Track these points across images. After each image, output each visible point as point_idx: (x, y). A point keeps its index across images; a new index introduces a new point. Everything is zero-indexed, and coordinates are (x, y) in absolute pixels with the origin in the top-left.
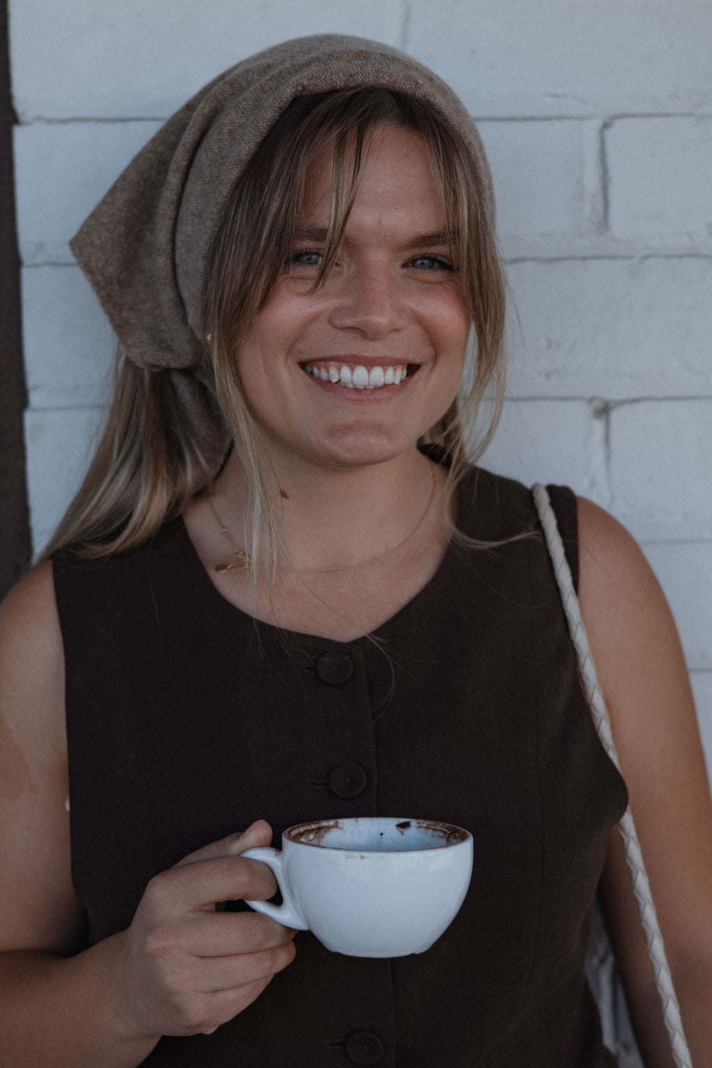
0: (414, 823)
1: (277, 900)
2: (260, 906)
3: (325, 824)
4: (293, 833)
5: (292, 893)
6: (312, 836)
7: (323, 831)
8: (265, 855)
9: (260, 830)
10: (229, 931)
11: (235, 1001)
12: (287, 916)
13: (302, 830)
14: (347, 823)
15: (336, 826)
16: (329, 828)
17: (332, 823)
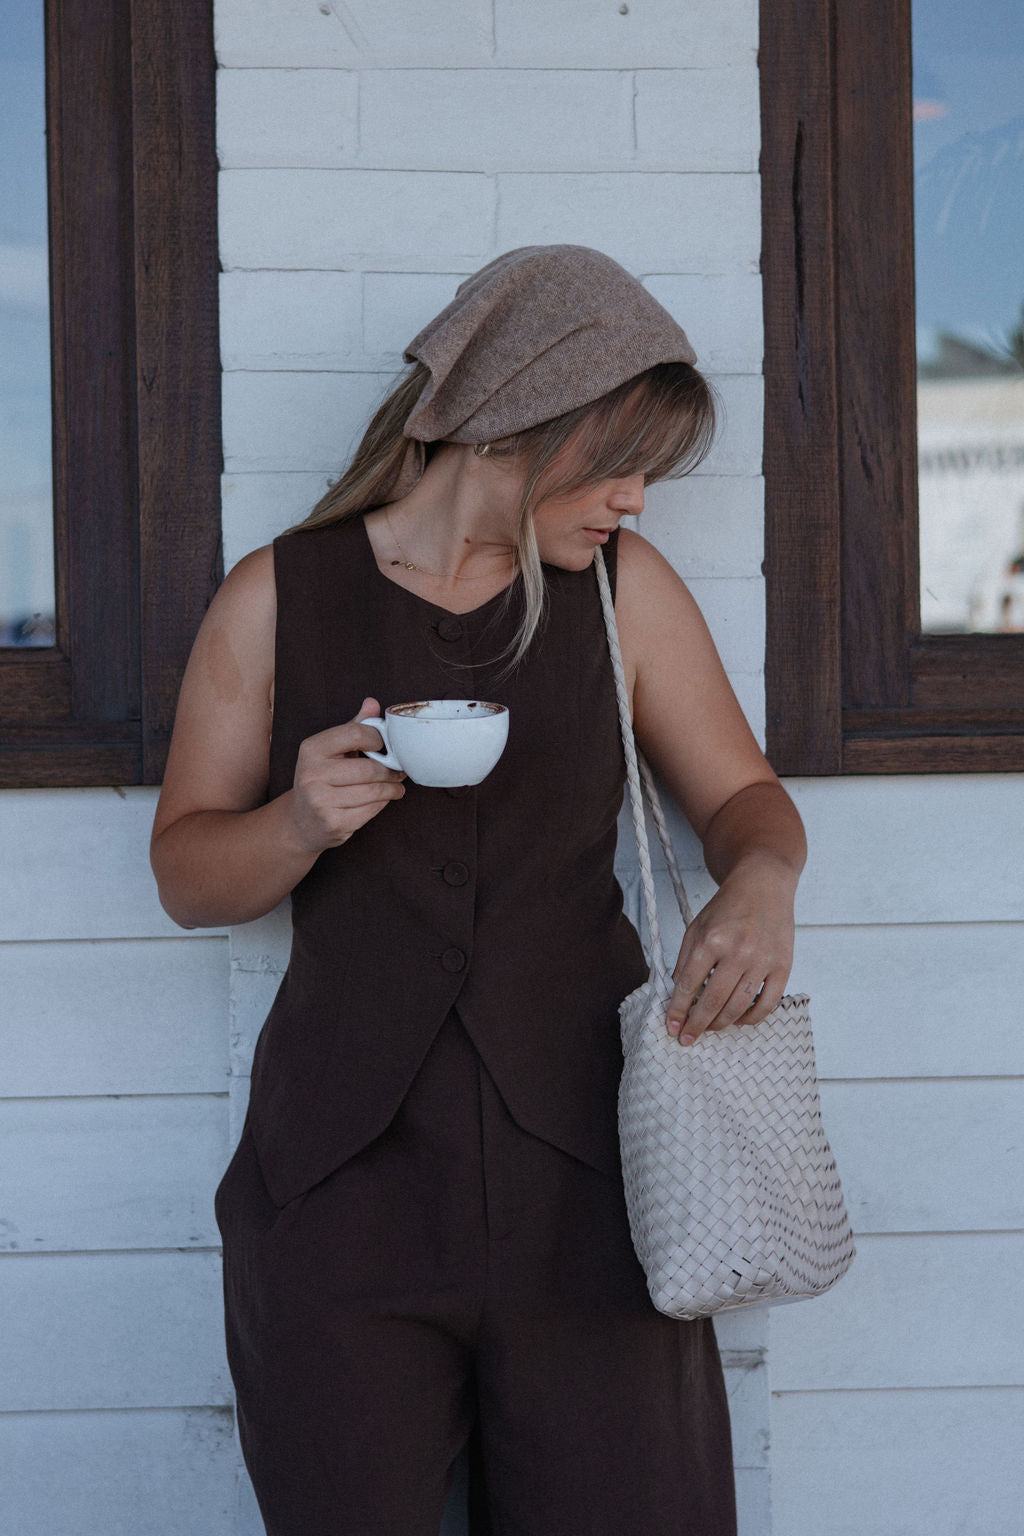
0: (478, 703)
1: (383, 752)
2: (372, 755)
3: (420, 704)
4: (394, 709)
5: (391, 747)
6: (409, 711)
7: (417, 709)
8: (375, 722)
9: (370, 705)
10: (353, 769)
11: (359, 817)
12: (388, 761)
13: (402, 707)
14: (435, 704)
15: (427, 705)
16: (422, 706)
17: (425, 703)
